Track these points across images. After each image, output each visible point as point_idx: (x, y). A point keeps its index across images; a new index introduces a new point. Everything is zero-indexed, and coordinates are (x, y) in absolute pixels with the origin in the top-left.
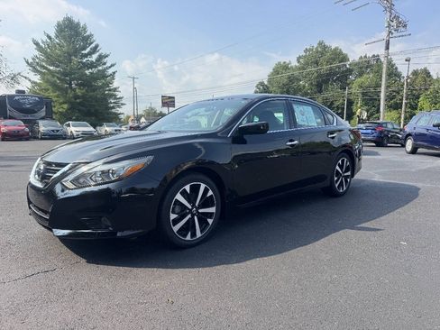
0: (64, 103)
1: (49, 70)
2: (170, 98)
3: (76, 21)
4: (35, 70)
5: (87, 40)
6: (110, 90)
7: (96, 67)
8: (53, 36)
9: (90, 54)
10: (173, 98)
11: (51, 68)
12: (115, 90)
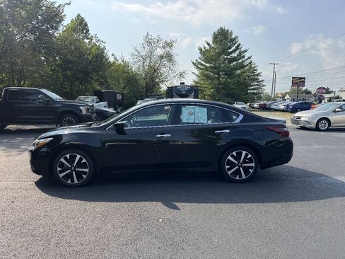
0: (212, 88)
1: (206, 67)
2: (300, 78)
3: (226, 29)
4: (198, 68)
5: (233, 41)
6: (254, 75)
7: (237, 60)
8: (211, 42)
9: (234, 51)
10: (304, 78)
11: (208, 65)
12: (258, 75)
